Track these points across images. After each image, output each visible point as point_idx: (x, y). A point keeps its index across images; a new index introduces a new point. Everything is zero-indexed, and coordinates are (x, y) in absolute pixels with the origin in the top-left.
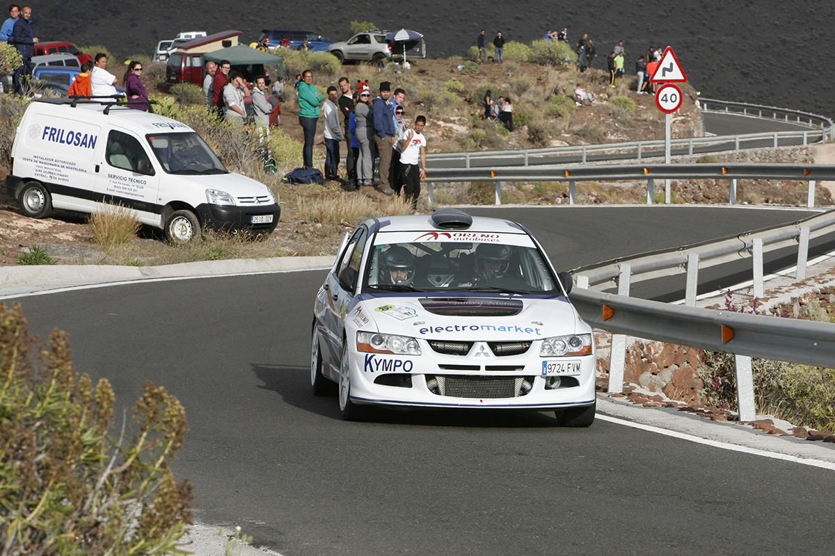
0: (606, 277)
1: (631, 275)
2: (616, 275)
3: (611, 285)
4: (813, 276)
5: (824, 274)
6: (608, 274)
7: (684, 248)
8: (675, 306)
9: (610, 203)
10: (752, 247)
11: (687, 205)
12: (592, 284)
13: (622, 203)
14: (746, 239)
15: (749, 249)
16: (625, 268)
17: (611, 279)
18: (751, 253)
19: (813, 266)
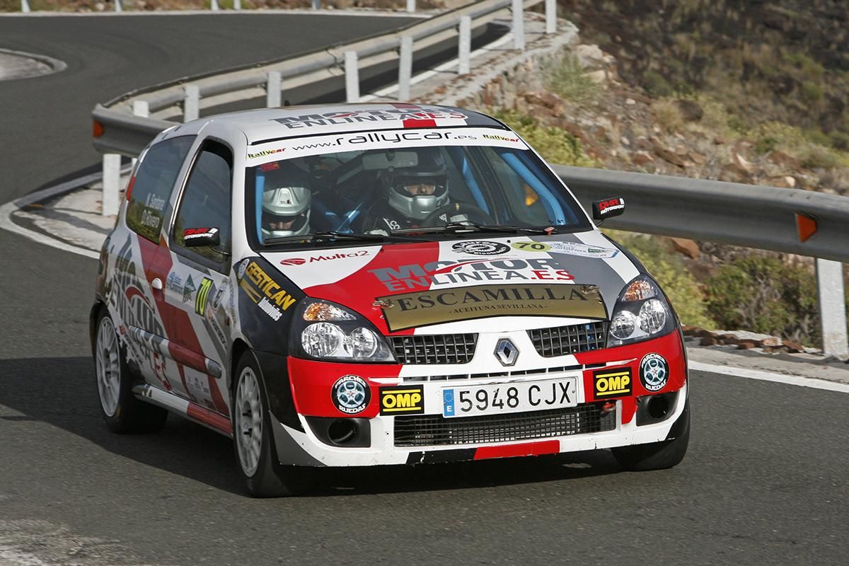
0: (168, 102)
1: (200, 99)
2: (181, 99)
3: (175, 111)
4: (418, 96)
5: (431, 94)
6: (171, 98)
7: (262, 65)
9: (164, 9)
10: (343, 62)
11: (261, 11)
12: (152, 111)
13: (178, 9)
14: (336, 53)
15: (341, 64)
16: (192, 91)
17: (174, 104)
18: (343, 69)
19: (419, 83)
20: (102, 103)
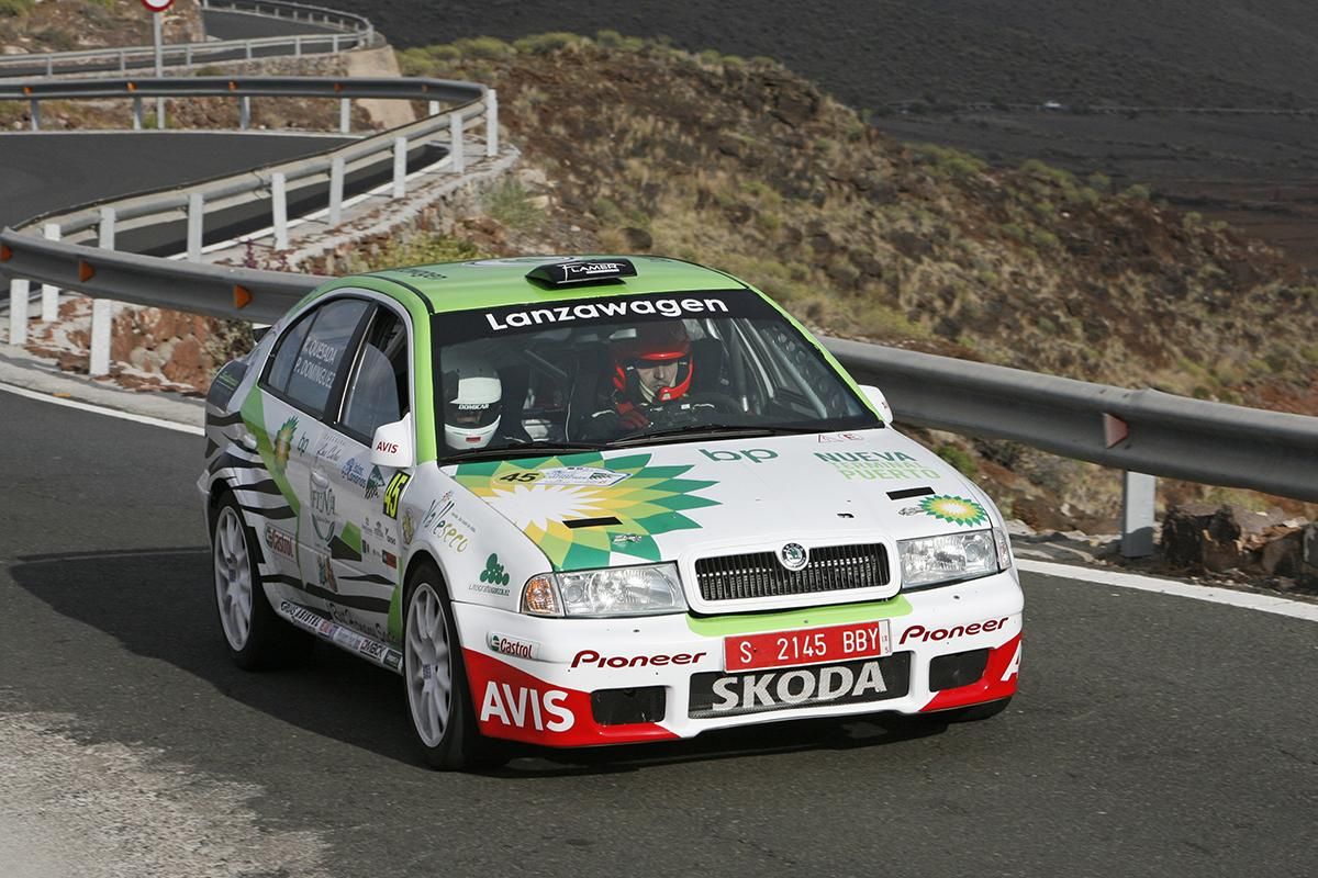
0: (83, 225)
1: (116, 222)
2: (96, 222)
3: (89, 235)
4: (350, 220)
5: (364, 218)
6: (86, 221)
7: (184, 187)
8: (174, 261)
9: (86, 128)
10: (270, 185)
11: (185, 131)
12: (64, 234)
13: (100, 129)
14: (263, 174)
15: (268, 187)
16: (108, 214)
17: (89, 227)
18: (270, 192)
19: (351, 207)
20: (10, 226)
